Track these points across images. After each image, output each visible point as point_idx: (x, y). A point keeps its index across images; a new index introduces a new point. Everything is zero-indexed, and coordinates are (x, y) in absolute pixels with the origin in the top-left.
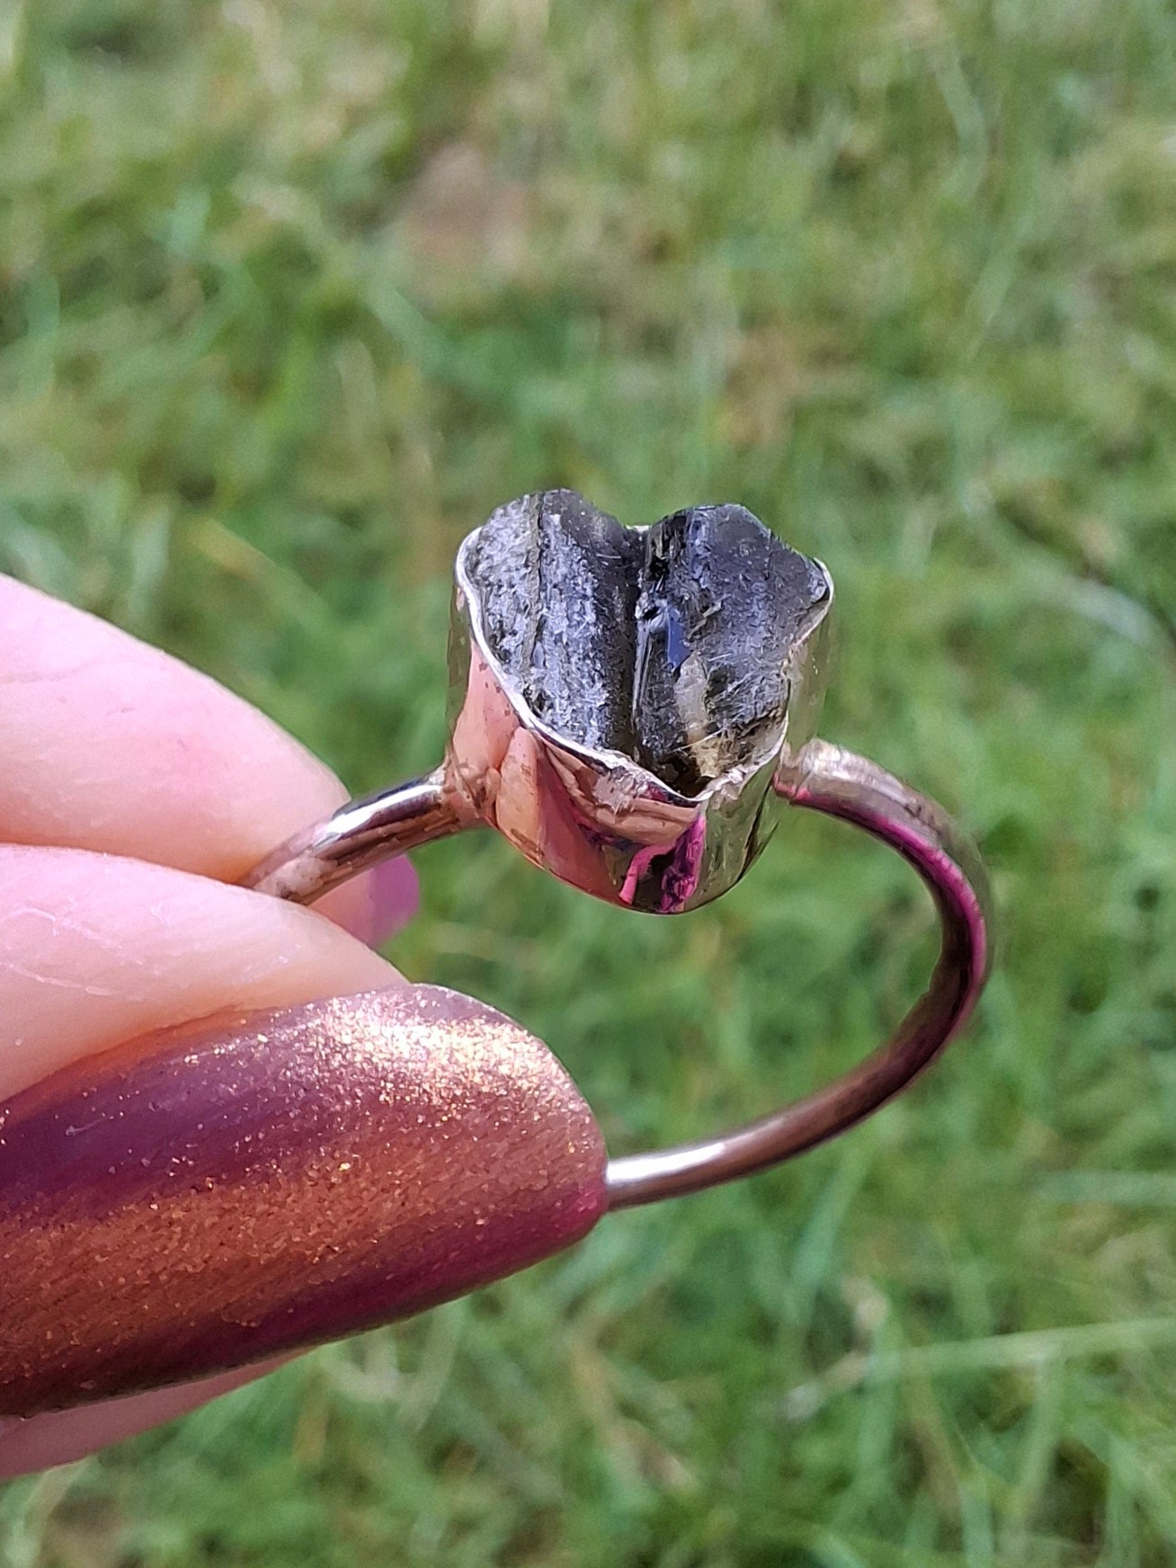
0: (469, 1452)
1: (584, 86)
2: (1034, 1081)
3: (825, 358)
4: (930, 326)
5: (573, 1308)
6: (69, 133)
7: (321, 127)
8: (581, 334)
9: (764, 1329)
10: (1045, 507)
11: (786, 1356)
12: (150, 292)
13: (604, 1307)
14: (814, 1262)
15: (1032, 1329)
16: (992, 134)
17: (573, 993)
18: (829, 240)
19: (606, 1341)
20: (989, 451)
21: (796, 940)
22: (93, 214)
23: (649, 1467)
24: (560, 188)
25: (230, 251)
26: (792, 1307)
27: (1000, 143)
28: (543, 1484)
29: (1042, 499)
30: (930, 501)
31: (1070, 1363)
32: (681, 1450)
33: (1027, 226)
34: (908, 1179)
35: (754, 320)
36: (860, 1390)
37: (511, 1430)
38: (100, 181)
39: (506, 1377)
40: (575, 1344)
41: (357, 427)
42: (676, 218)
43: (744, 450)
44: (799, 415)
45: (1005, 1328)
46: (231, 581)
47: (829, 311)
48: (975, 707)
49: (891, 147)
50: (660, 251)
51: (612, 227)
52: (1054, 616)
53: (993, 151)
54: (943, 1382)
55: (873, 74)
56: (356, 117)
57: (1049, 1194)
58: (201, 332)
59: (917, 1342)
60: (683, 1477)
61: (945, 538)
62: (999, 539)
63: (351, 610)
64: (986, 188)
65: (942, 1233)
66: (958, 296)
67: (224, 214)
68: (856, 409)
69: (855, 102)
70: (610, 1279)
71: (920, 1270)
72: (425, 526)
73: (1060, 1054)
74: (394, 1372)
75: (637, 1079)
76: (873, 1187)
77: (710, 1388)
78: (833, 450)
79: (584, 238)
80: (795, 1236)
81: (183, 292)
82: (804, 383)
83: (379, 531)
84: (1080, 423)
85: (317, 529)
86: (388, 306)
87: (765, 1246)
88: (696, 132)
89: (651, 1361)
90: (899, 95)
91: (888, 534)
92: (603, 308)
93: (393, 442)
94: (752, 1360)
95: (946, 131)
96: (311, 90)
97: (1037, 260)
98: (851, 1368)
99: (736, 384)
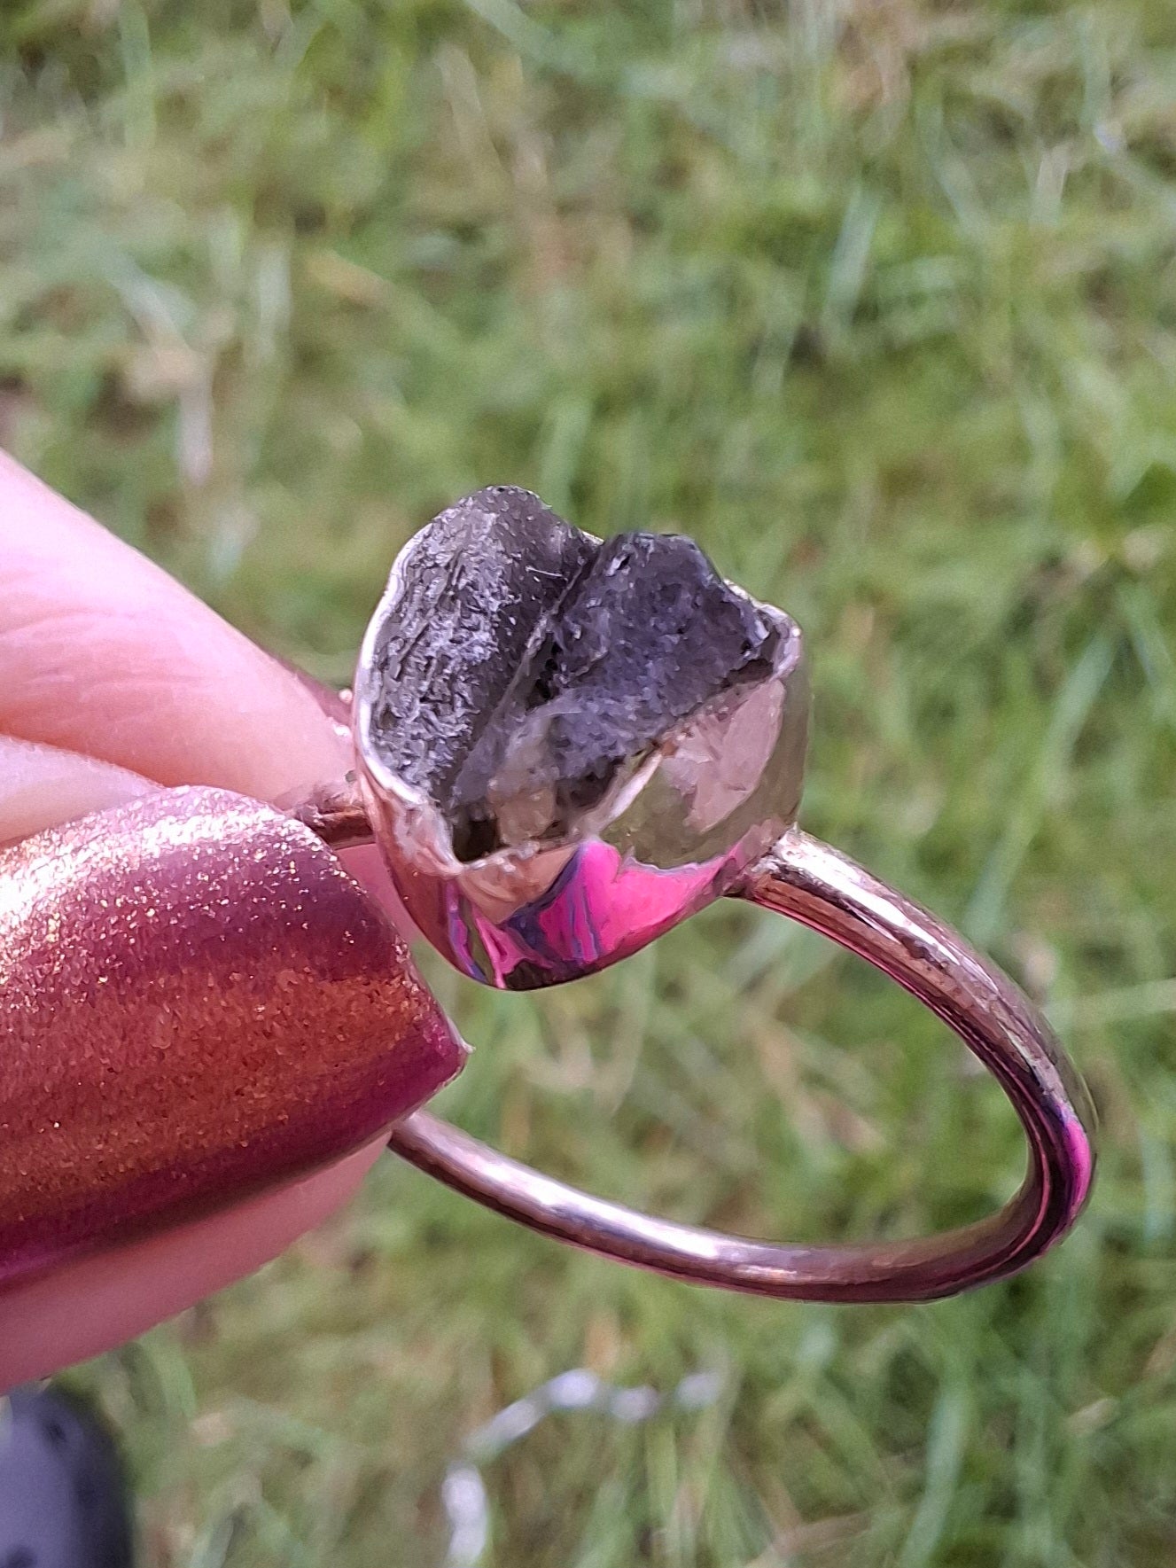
0: (667, 1131)
5: (753, 986)
12: (242, 17)
13: (782, 983)
14: (985, 921)
19: (787, 1014)
21: (950, 612)
23: (838, 1130)
28: (738, 1154)
30: (1062, 146)
32: (867, 1112)
34: (1073, 842)
37: (705, 1107)
39: (694, 1058)
40: (756, 1019)
41: (465, 135)
43: (864, 114)
46: (355, 309)
48: (1119, 359)
54: (1122, 1030)
59: (1091, 990)
60: (871, 1137)
61: (1074, 184)
62: (1133, 174)
63: (476, 326)
65: (1112, 887)
68: (978, 53)
71: (1094, 925)
72: (543, 230)
74: (588, 1060)
76: (1042, 847)
77: (892, 1052)
78: (953, 99)
80: (966, 899)
82: (920, 33)
83: (496, 241)
85: (434, 246)
89: (835, 1033)
91: (1020, 185)
93: (503, 150)
99: (848, 41)
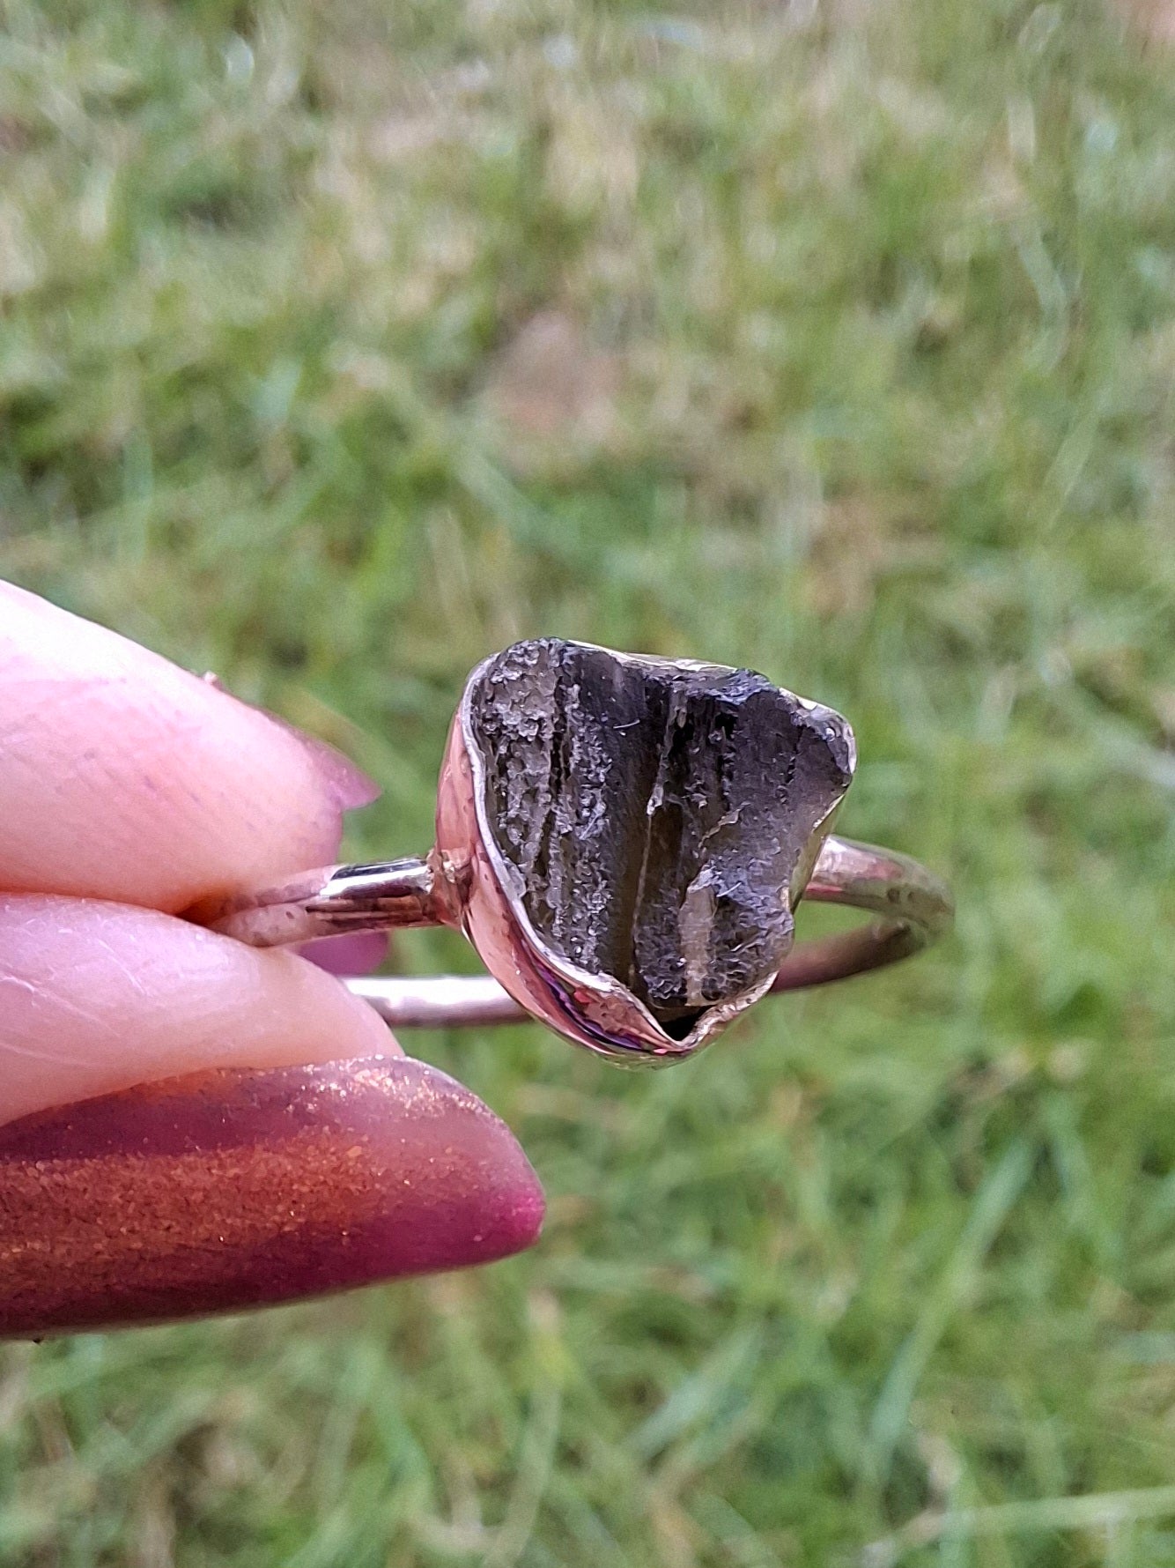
1: (673, 256)
2: (1108, 1244)
3: (906, 528)
4: (1010, 498)
5: (655, 1460)
6: (166, 300)
7: (414, 296)
8: (667, 502)
9: (842, 1484)
10: (1122, 678)
11: (864, 1512)
12: (245, 458)
13: (685, 1461)
14: (892, 1418)
15: (1104, 1490)
16: (1074, 307)
17: (656, 1153)
18: (913, 411)
19: (685, 1497)
20: (1066, 621)
21: (876, 1102)
22: (191, 379)
24: (648, 358)
25: (323, 420)
26: (870, 1464)
27: (1081, 316)
29: (1118, 668)
30: (1011, 668)
31: (1140, 1523)
33: (1105, 400)
34: (982, 1339)
35: (837, 489)
36: (934, 1546)
38: (198, 347)
39: (588, 1529)
40: (656, 1496)
41: (448, 591)
42: (762, 388)
43: (827, 617)
44: (881, 585)
45: (1078, 1488)
47: (912, 482)
48: (1051, 874)
49: (973, 319)
50: (745, 421)
51: (699, 396)
52: (1130, 782)
53: (1073, 324)
54: (1017, 1539)
55: (957, 248)
56: (448, 285)
57: (1120, 1356)
58: (296, 500)
59: (992, 1500)
61: (1022, 706)
62: (1076, 708)
64: (1066, 360)
65: (1016, 1391)
66: (1038, 470)
67: (317, 382)
68: (938, 578)
69: (938, 275)
70: (692, 1433)
71: (996, 1428)
73: (1133, 1216)
74: (479, 1526)
75: (718, 1237)
76: (949, 1344)
77: (789, 1539)
78: (915, 618)
79: (671, 409)
80: (874, 1392)
81: (277, 459)
82: (886, 553)
84: (1155, 594)
85: (409, 693)
86: (478, 475)
87: (844, 1401)
88: (783, 304)
90: (981, 269)
91: (968, 700)
92: (689, 478)
93: (482, 609)
94: (830, 1514)
95: (1028, 305)
96: (403, 259)
97: (1117, 432)
98: (925, 1525)
99: (820, 551)
